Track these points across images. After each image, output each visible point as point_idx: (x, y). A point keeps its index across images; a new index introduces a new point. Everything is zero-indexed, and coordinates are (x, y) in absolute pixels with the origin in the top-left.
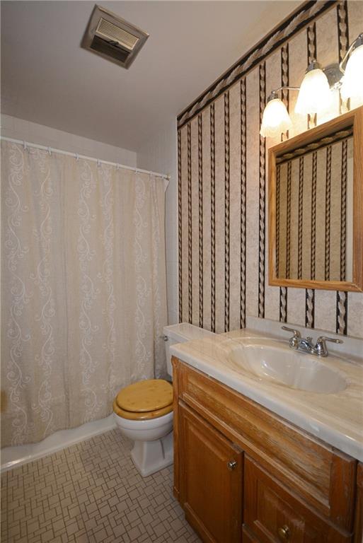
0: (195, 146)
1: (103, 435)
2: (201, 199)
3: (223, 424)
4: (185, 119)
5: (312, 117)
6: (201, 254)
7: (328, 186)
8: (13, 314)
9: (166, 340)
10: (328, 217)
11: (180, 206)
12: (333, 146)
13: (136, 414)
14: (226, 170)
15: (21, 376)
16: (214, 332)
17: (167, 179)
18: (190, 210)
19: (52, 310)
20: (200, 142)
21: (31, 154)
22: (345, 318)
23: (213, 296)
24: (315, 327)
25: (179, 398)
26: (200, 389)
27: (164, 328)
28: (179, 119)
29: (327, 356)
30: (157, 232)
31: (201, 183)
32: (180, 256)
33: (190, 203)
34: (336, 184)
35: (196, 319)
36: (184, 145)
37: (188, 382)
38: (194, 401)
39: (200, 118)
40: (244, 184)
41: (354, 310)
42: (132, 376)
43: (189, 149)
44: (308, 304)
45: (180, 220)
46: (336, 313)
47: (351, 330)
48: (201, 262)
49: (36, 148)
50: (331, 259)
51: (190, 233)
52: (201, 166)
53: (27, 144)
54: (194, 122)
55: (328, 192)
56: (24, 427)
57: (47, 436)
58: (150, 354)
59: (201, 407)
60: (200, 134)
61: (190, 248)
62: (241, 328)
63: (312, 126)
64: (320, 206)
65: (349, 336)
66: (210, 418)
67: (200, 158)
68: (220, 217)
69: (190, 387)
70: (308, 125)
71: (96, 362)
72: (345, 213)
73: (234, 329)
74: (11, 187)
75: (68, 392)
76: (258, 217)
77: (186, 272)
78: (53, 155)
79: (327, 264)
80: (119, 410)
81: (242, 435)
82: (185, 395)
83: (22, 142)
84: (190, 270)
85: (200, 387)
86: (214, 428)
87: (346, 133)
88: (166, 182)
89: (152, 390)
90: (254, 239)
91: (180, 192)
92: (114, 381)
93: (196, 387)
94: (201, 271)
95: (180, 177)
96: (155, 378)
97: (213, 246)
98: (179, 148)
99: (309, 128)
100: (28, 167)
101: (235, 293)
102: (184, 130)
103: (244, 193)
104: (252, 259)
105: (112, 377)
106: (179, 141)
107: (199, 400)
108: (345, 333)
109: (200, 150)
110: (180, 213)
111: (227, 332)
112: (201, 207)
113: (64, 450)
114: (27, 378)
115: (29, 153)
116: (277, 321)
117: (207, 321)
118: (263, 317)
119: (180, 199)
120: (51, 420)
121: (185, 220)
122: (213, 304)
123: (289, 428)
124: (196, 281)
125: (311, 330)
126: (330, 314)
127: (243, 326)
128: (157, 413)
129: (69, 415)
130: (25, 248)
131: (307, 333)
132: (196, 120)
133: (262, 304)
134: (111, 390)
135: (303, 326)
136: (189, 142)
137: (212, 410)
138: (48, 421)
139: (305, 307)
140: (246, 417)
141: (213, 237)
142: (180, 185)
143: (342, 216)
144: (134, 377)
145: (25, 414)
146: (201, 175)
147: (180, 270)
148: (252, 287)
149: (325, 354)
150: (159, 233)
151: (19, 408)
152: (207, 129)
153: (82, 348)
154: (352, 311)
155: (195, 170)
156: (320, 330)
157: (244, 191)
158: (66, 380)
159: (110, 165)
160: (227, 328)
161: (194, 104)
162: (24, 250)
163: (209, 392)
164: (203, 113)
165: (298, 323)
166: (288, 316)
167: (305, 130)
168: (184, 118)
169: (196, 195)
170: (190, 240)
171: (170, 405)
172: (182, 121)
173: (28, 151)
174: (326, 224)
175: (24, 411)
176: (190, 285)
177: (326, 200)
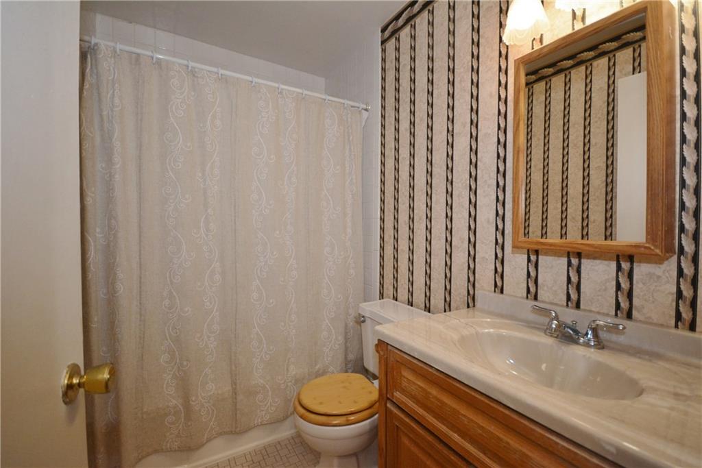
0: (405, 65)
1: (279, 442)
2: (413, 134)
3: (456, 437)
4: (391, 31)
5: (579, 14)
6: (412, 209)
7: (587, 117)
8: (171, 281)
9: (364, 321)
10: (586, 160)
11: (383, 145)
12: (595, 63)
13: (326, 418)
14: (449, 94)
15: (178, 361)
16: (429, 312)
17: (366, 110)
18: (397, 150)
19: (217, 277)
20: (413, 59)
21: (197, 77)
22: (630, 295)
23: (428, 264)
24: (582, 306)
25: (388, 399)
26: (419, 386)
27: (361, 305)
28: (383, 30)
29: (603, 348)
30: (352, 179)
31: (413, 113)
32: (383, 211)
33: (397, 140)
34: (599, 115)
35: (403, 294)
36: (390, 65)
37: (402, 376)
38: (411, 403)
39: (414, 27)
40: (475, 111)
41: (644, 284)
42: (317, 367)
43: (397, 70)
44: (571, 274)
45: (383, 164)
46: (614, 289)
47: (639, 311)
48: (412, 219)
49: (202, 69)
50: (591, 218)
51: (397, 180)
52: (413, 91)
53: (192, 64)
54: (405, 34)
55: (587, 126)
56: (181, 427)
57: (209, 440)
58: (341, 339)
59: (421, 411)
60: (413, 48)
61: (397, 200)
62: (468, 307)
63: (579, 26)
64: (575, 145)
65: (636, 321)
66: (434, 426)
67: (413, 81)
68: (439, 157)
69: (405, 384)
70: (573, 25)
71: (271, 348)
72: (612, 154)
73: (457, 309)
74: (172, 119)
75: (236, 385)
76: (496, 155)
77: (389, 232)
78: (223, 80)
79: (585, 224)
80: (302, 411)
81: (485, 454)
82: (397, 394)
83: (185, 62)
84: (396, 229)
85: (419, 383)
86: (441, 441)
87: (639, 35)
88: (365, 114)
89: (345, 387)
90: (489, 186)
91: (383, 126)
92: (294, 373)
93: (414, 383)
94: (412, 230)
95: (383, 107)
96: (346, 372)
97: (429, 196)
98: (384, 69)
99: (573, 29)
100: (193, 93)
101: (460, 259)
102: (391, 44)
103: (474, 124)
104: (486, 214)
105: (292, 367)
106: (384, 60)
107: (418, 402)
108: (629, 316)
109: (413, 70)
110: (383, 154)
111: (448, 313)
112: (412, 145)
113: (229, 460)
114: (185, 363)
115: (194, 75)
116: (522, 298)
117: (419, 297)
118: (502, 292)
119: (383, 136)
120: (213, 420)
121: (390, 163)
122: (428, 275)
123: (563, 446)
124: (404, 245)
125: (576, 312)
126: (605, 290)
127: (471, 305)
128: (352, 418)
129: (236, 414)
130: (187, 196)
131: (569, 315)
132: (407, 30)
133: (499, 274)
134: (289, 384)
135: (562, 306)
136: (397, 59)
137: (437, 416)
138: (211, 419)
139: (565, 279)
140: (493, 428)
141: (429, 185)
142: (383, 117)
143: (607, 158)
144: (319, 369)
145: (182, 409)
146: (413, 102)
147: (382, 229)
148: (486, 251)
149: (600, 345)
150: (354, 181)
151: (174, 402)
152: (422, 41)
153: (255, 327)
154: (641, 285)
155: (405, 96)
156: (590, 311)
157: (475, 121)
158: (233, 368)
159: (294, 92)
160: (448, 307)
161: (405, 9)
162: (186, 199)
163: (434, 391)
164: (418, 20)
165: (556, 301)
166: (539, 291)
167: (569, 31)
168: (390, 29)
169: (406, 130)
170: (397, 190)
171: (370, 408)
172: (387, 34)
173: (193, 73)
174: (584, 170)
175: (180, 406)
176: (396, 249)
177: (585, 137)
